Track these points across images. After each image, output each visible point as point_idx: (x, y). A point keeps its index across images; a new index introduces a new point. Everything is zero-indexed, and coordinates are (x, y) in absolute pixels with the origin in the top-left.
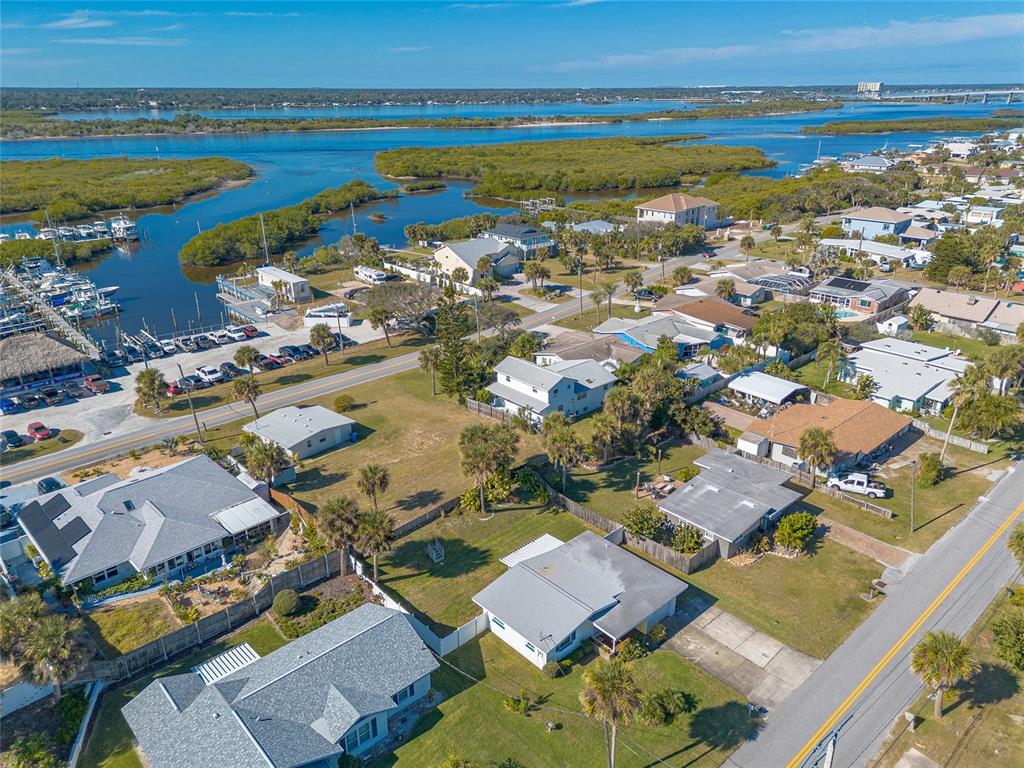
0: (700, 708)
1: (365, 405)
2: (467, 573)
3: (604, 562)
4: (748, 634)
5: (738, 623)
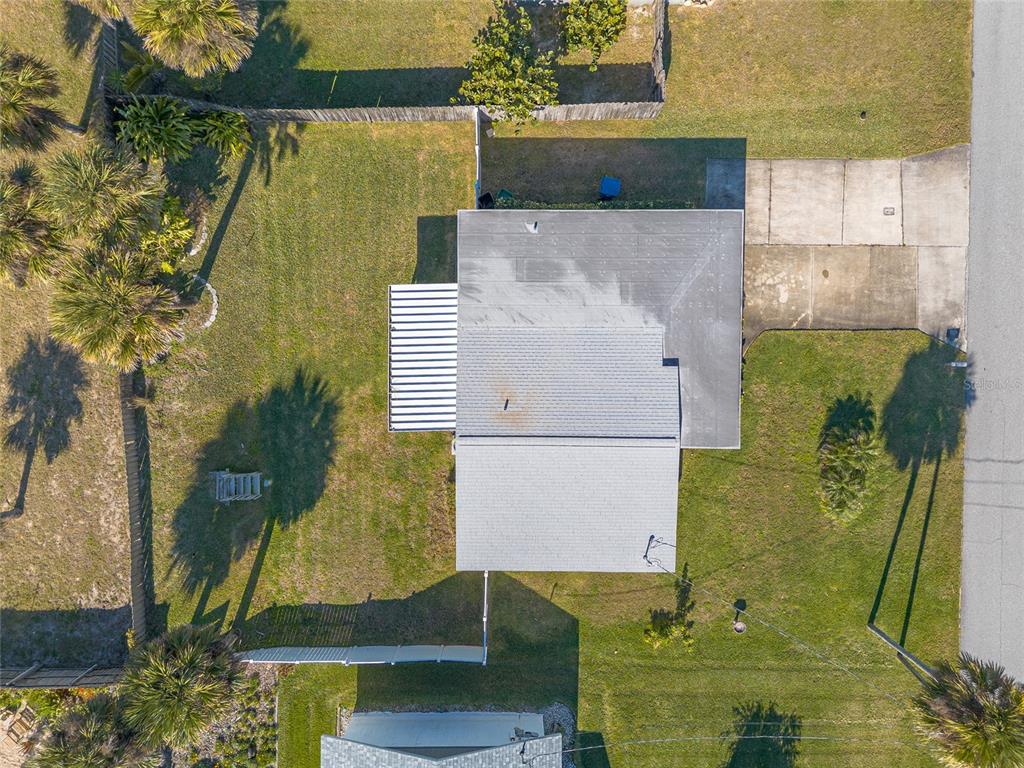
0: (877, 408)
2: (331, 460)
3: (566, 282)
4: (837, 183)
5: (807, 170)
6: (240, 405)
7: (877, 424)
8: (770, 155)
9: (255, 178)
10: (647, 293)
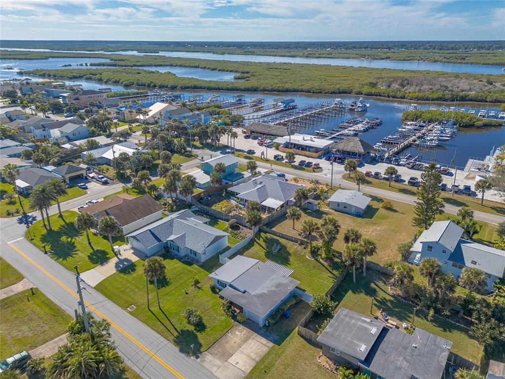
1: (396, 211)
2: (271, 260)
4: (254, 357)
5: (262, 354)
6: (290, 255)
7: (195, 331)
8: (272, 348)
9: (331, 275)
10: (260, 296)
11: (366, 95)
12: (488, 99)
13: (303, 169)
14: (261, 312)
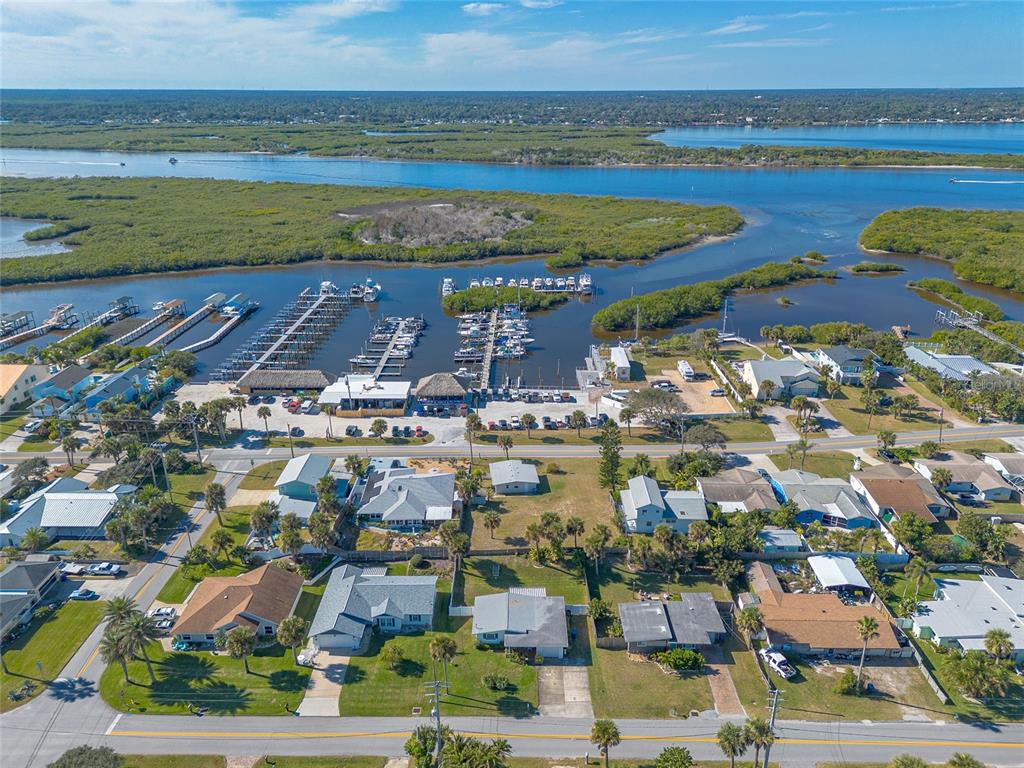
0: (515, 696)
1: (565, 473)
2: (501, 588)
4: (582, 686)
5: (586, 680)
6: (515, 572)
7: (510, 695)
8: (589, 671)
9: (570, 576)
11: (350, 259)
12: (525, 250)
13: (406, 442)
14: (559, 641)
